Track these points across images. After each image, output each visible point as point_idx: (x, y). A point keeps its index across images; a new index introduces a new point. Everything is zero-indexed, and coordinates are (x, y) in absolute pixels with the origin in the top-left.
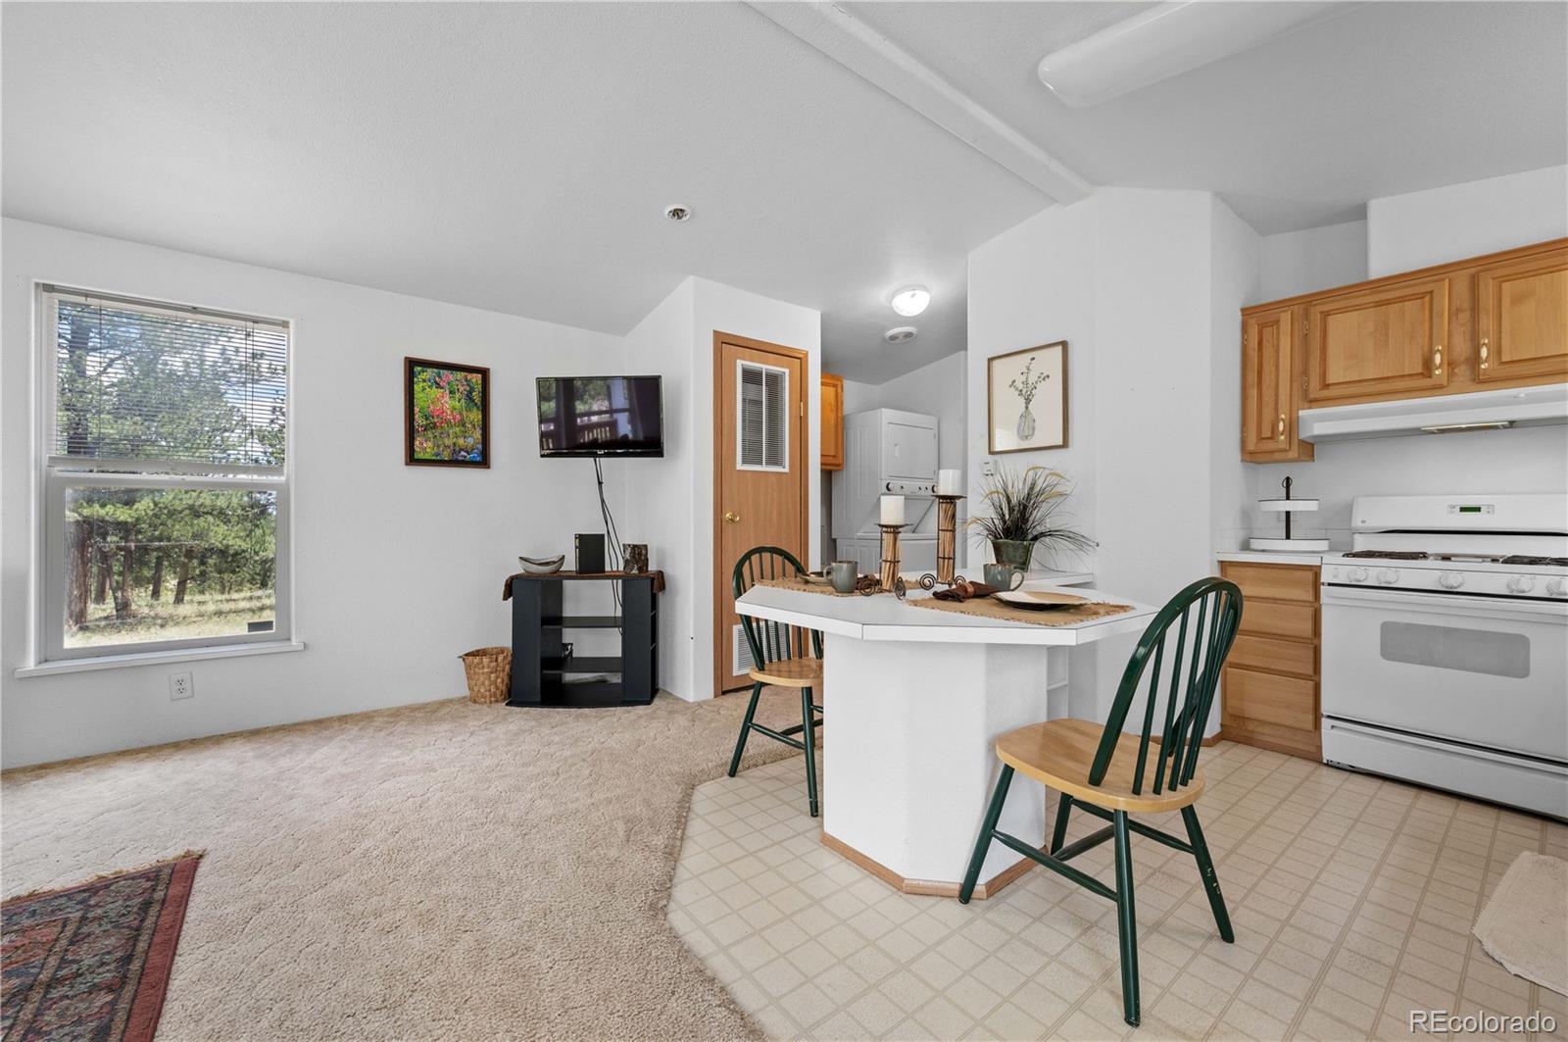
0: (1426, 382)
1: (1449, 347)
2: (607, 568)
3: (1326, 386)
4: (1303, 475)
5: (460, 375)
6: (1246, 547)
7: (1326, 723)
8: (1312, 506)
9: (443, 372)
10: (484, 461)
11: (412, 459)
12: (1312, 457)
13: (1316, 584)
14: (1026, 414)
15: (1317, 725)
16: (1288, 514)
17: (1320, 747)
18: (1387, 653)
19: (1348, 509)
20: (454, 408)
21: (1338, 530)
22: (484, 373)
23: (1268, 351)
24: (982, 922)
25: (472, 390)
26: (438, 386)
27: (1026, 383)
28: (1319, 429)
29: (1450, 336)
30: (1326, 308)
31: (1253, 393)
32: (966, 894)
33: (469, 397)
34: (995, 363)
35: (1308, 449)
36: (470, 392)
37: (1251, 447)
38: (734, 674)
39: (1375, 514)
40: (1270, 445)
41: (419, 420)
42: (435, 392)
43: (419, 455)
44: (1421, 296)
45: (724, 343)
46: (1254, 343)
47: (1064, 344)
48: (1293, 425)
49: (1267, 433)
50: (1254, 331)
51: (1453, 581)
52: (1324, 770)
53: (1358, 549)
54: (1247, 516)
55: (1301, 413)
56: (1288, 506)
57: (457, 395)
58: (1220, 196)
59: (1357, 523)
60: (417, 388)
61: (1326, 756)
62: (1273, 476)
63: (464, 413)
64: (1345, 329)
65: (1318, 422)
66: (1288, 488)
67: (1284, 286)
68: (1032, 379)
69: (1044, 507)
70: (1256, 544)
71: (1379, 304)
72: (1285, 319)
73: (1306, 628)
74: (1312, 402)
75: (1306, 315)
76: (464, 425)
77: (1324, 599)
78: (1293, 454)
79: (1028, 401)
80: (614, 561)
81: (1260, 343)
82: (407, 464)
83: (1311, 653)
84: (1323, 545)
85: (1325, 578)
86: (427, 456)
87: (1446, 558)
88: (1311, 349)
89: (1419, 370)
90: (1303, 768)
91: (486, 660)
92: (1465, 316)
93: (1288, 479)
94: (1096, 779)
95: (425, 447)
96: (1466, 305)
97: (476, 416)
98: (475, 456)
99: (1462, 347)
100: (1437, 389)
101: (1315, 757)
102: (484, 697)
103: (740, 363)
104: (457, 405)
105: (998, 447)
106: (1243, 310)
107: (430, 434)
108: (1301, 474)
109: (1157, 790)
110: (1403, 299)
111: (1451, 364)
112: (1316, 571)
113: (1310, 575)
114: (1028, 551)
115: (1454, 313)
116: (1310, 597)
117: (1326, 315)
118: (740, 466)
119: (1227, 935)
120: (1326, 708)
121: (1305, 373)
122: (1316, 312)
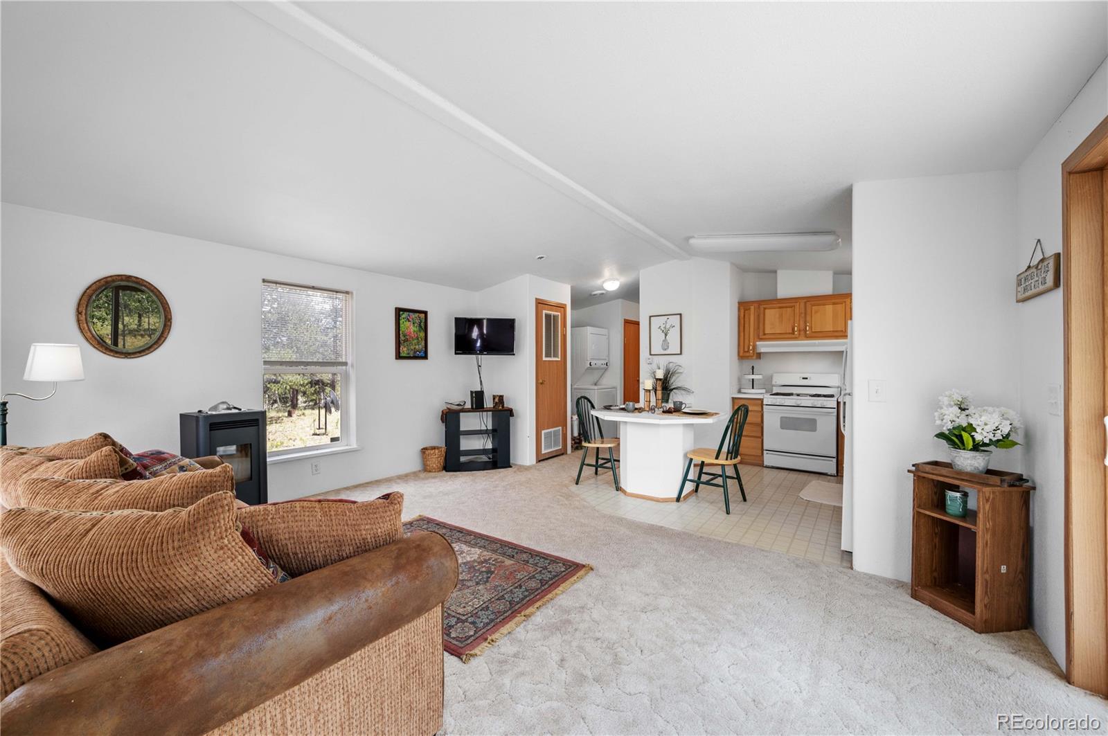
0: (793, 336)
1: (799, 325)
2: (485, 406)
3: (765, 334)
4: (758, 365)
5: (417, 315)
6: (739, 392)
7: (765, 452)
8: (760, 377)
9: (411, 314)
10: (425, 357)
11: (399, 356)
12: (760, 358)
13: (762, 405)
14: (665, 340)
15: (763, 454)
16: (753, 380)
17: (763, 461)
18: (782, 427)
19: (771, 377)
20: (414, 331)
21: (768, 386)
22: (425, 313)
23: (747, 320)
24: (684, 506)
25: (421, 322)
26: (409, 321)
27: (665, 328)
28: (763, 350)
29: (799, 321)
30: (765, 306)
31: (742, 334)
32: (678, 499)
33: (420, 326)
34: (652, 318)
35: (759, 356)
36: (420, 323)
37: (741, 354)
38: (543, 452)
39: (779, 379)
40: (747, 354)
41: (402, 338)
42: (407, 324)
43: (402, 355)
44: (791, 307)
45: (540, 303)
46: (742, 315)
47: (680, 314)
48: (755, 347)
49: (746, 350)
50: (742, 311)
51: (799, 403)
52: (765, 469)
53: (774, 392)
54: (739, 380)
55: (757, 343)
56: (753, 377)
57: (416, 325)
58: (733, 264)
59: (774, 383)
60: (401, 322)
61: (765, 464)
62: (747, 365)
63: (419, 333)
64: (771, 315)
65: (763, 347)
66: (753, 370)
67: (752, 295)
68: (668, 327)
69: (674, 378)
70: (743, 391)
71: (780, 308)
72: (752, 307)
73: (760, 419)
74: (761, 339)
75: (759, 307)
76: (418, 339)
77: (764, 410)
78: (755, 357)
79: (666, 335)
80: (489, 403)
81: (744, 316)
82: (396, 359)
83: (760, 429)
84: (764, 391)
85: (764, 403)
86: (405, 355)
87: (798, 395)
88: (760, 320)
89: (791, 332)
90: (757, 469)
91: (437, 451)
92: (803, 315)
93: (753, 367)
94: (717, 458)
95: (404, 351)
96: (803, 312)
97: (422, 334)
98: (422, 354)
99: (802, 326)
100: (796, 339)
101: (762, 465)
102: (434, 469)
103: (544, 312)
104: (415, 329)
105: (652, 353)
106: (739, 303)
107: (405, 344)
108: (756, 363)
109: (731, 459)
110: (786, 307)
111: (799, 331)
112: (762, 400)
113: (760, 402)
114: (669, 394)
115: (800, 314)
116: (760, 410)
117: (765, 309)
118: (544, 359)
119: (745, 500)
120: (765, 448)
121: (759, 328)
122: (762, 307)
